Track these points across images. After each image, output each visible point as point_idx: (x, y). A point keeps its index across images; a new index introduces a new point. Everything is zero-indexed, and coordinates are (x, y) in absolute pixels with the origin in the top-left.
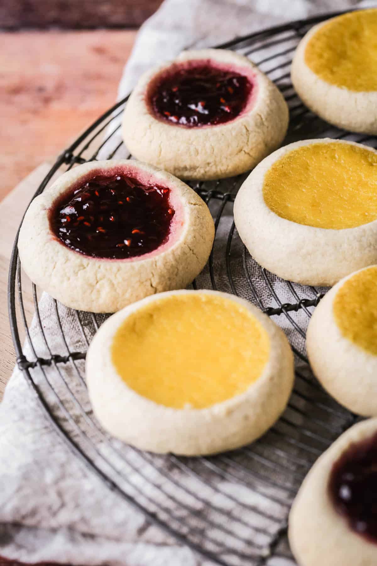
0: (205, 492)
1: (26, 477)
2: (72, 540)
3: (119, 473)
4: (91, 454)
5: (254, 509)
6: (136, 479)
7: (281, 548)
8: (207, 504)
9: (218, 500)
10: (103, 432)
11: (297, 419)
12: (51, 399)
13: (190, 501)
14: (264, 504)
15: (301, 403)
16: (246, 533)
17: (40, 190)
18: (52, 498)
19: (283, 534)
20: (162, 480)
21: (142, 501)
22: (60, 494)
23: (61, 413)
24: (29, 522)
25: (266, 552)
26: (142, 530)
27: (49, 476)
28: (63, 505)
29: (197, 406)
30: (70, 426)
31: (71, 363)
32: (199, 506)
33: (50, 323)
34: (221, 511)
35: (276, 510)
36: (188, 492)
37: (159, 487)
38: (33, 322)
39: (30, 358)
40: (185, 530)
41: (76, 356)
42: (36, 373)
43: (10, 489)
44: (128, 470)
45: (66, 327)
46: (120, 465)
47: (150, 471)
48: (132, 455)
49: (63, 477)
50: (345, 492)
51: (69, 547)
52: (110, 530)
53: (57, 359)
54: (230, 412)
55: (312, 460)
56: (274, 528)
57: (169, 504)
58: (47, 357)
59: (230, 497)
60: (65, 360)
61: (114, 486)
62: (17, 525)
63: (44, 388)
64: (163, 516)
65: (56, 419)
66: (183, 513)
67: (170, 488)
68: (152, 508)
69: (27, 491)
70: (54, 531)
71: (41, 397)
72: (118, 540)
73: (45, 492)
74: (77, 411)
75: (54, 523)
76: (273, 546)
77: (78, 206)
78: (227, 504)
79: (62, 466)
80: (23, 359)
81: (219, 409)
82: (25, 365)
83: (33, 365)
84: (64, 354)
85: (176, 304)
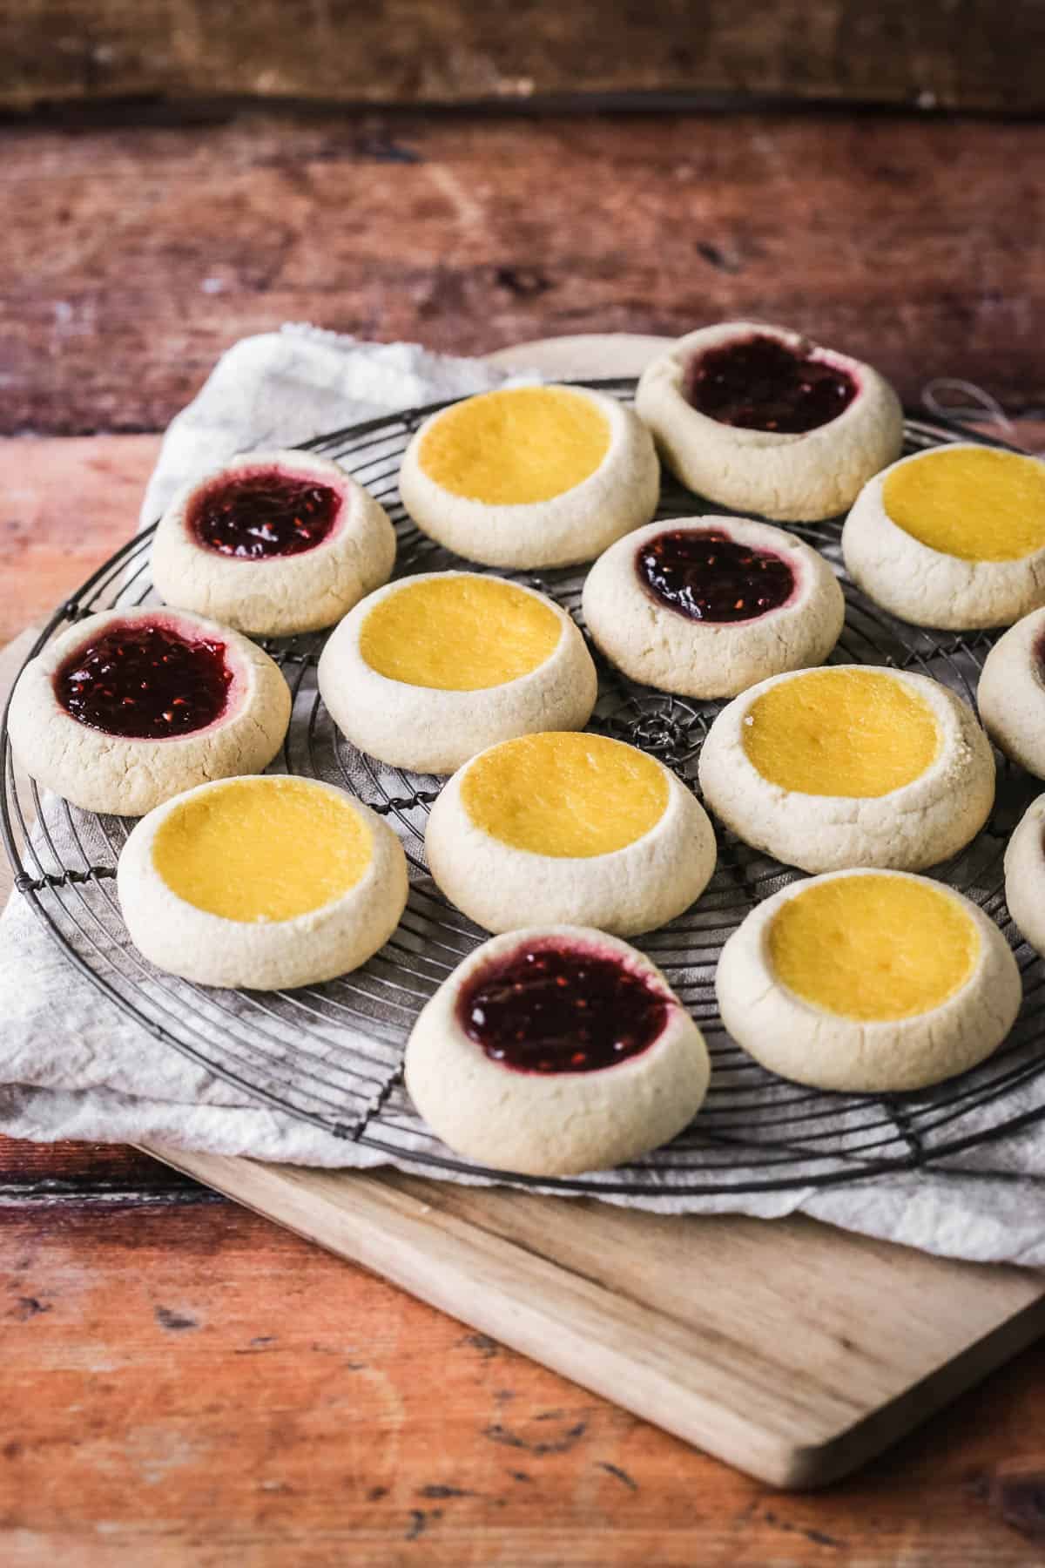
0: (290, 1035)
1: (39, 1023)
2: (106, 1108)
3: (170, 1015)
4: (129, 995)
5: (359, 1055)
6: (195, 1023)
7: (395, 1097)
8: (290, 1047)
9: (308, 1044)
10: (146, 964)
11: (415, 944)
12: (68, 927)
13: (268, 1046)
14: (369, 1046)
15: (420, 925)
16: (349, 1082)
17: (35, 652)
18: (78, 1047)
19: (398, 1081)
20: (227, 1023)
21: (203, 1049)
22: (87, 1044)
23: (84, 946)
24: (45, 1082)
25: (374, 1104)
26: (202, 1087)
27: (71, 1023)
28: (93, 1057)
29: (273, 918)
30: (97, 962)
31: (92, 883)
32: (281, 1051)
33: (60, 832)
34: (310, 1056)
35: (387, 1054)
36: (264, 1034)
37: (226, 1031)
38: (35, 831)
39: (35, 875)
40: (262, 1084)
41: (100, 872)
42: (46, 896)
43: (18, 1040)
44: (181, 1012)
45: (83, 838)
46: (171, 1006)
47: (211, 1011)
48: (186, 994)
49: (91, 1024)
50: (478, 1016)
51: (102, 1116)
52: (158, 1089)
53: (74, 876)
54: (319, 925)
55: (432, 989)
56: (386, 1075)
57: (241, 1051)
58: (59, 874)
59: (322, 1039)
60: (84, 879)
61: (162, 1033)
62: (29, 1090)
63: (57, 913)
64: (231, 1066)
65: (76, 953)
66: (261, 1061)
67: (238, 1030)
68: (217, 1057)
69: (42, 1040)
70: (80, 1094)
71: (53, 925)
72: (169, 1102)
73: (67, 1042)
74: (105, 943)
75: (81, 1081)
76: (385, 1095)
77: (94, 669)
78: (320, 1049)
79: (89, 1010)
80: (25, 877)
81: (305, 921)
82: (29, 885)
83: (38, 886)
84: (82, 869)
85: (243, 794)
